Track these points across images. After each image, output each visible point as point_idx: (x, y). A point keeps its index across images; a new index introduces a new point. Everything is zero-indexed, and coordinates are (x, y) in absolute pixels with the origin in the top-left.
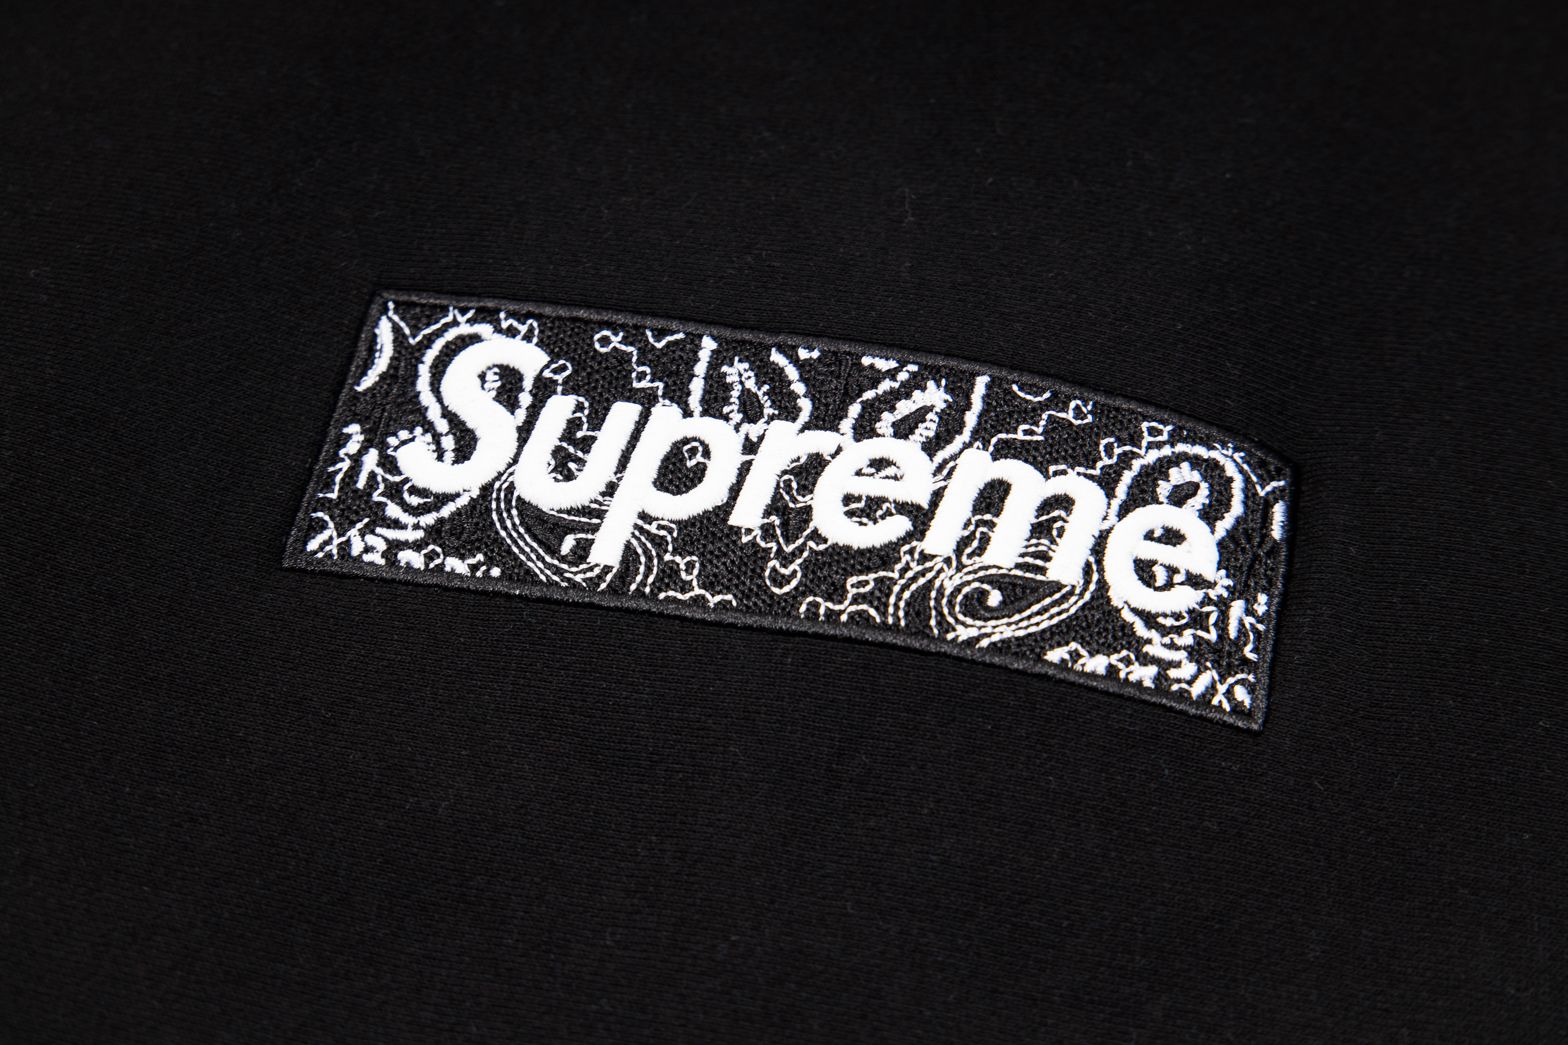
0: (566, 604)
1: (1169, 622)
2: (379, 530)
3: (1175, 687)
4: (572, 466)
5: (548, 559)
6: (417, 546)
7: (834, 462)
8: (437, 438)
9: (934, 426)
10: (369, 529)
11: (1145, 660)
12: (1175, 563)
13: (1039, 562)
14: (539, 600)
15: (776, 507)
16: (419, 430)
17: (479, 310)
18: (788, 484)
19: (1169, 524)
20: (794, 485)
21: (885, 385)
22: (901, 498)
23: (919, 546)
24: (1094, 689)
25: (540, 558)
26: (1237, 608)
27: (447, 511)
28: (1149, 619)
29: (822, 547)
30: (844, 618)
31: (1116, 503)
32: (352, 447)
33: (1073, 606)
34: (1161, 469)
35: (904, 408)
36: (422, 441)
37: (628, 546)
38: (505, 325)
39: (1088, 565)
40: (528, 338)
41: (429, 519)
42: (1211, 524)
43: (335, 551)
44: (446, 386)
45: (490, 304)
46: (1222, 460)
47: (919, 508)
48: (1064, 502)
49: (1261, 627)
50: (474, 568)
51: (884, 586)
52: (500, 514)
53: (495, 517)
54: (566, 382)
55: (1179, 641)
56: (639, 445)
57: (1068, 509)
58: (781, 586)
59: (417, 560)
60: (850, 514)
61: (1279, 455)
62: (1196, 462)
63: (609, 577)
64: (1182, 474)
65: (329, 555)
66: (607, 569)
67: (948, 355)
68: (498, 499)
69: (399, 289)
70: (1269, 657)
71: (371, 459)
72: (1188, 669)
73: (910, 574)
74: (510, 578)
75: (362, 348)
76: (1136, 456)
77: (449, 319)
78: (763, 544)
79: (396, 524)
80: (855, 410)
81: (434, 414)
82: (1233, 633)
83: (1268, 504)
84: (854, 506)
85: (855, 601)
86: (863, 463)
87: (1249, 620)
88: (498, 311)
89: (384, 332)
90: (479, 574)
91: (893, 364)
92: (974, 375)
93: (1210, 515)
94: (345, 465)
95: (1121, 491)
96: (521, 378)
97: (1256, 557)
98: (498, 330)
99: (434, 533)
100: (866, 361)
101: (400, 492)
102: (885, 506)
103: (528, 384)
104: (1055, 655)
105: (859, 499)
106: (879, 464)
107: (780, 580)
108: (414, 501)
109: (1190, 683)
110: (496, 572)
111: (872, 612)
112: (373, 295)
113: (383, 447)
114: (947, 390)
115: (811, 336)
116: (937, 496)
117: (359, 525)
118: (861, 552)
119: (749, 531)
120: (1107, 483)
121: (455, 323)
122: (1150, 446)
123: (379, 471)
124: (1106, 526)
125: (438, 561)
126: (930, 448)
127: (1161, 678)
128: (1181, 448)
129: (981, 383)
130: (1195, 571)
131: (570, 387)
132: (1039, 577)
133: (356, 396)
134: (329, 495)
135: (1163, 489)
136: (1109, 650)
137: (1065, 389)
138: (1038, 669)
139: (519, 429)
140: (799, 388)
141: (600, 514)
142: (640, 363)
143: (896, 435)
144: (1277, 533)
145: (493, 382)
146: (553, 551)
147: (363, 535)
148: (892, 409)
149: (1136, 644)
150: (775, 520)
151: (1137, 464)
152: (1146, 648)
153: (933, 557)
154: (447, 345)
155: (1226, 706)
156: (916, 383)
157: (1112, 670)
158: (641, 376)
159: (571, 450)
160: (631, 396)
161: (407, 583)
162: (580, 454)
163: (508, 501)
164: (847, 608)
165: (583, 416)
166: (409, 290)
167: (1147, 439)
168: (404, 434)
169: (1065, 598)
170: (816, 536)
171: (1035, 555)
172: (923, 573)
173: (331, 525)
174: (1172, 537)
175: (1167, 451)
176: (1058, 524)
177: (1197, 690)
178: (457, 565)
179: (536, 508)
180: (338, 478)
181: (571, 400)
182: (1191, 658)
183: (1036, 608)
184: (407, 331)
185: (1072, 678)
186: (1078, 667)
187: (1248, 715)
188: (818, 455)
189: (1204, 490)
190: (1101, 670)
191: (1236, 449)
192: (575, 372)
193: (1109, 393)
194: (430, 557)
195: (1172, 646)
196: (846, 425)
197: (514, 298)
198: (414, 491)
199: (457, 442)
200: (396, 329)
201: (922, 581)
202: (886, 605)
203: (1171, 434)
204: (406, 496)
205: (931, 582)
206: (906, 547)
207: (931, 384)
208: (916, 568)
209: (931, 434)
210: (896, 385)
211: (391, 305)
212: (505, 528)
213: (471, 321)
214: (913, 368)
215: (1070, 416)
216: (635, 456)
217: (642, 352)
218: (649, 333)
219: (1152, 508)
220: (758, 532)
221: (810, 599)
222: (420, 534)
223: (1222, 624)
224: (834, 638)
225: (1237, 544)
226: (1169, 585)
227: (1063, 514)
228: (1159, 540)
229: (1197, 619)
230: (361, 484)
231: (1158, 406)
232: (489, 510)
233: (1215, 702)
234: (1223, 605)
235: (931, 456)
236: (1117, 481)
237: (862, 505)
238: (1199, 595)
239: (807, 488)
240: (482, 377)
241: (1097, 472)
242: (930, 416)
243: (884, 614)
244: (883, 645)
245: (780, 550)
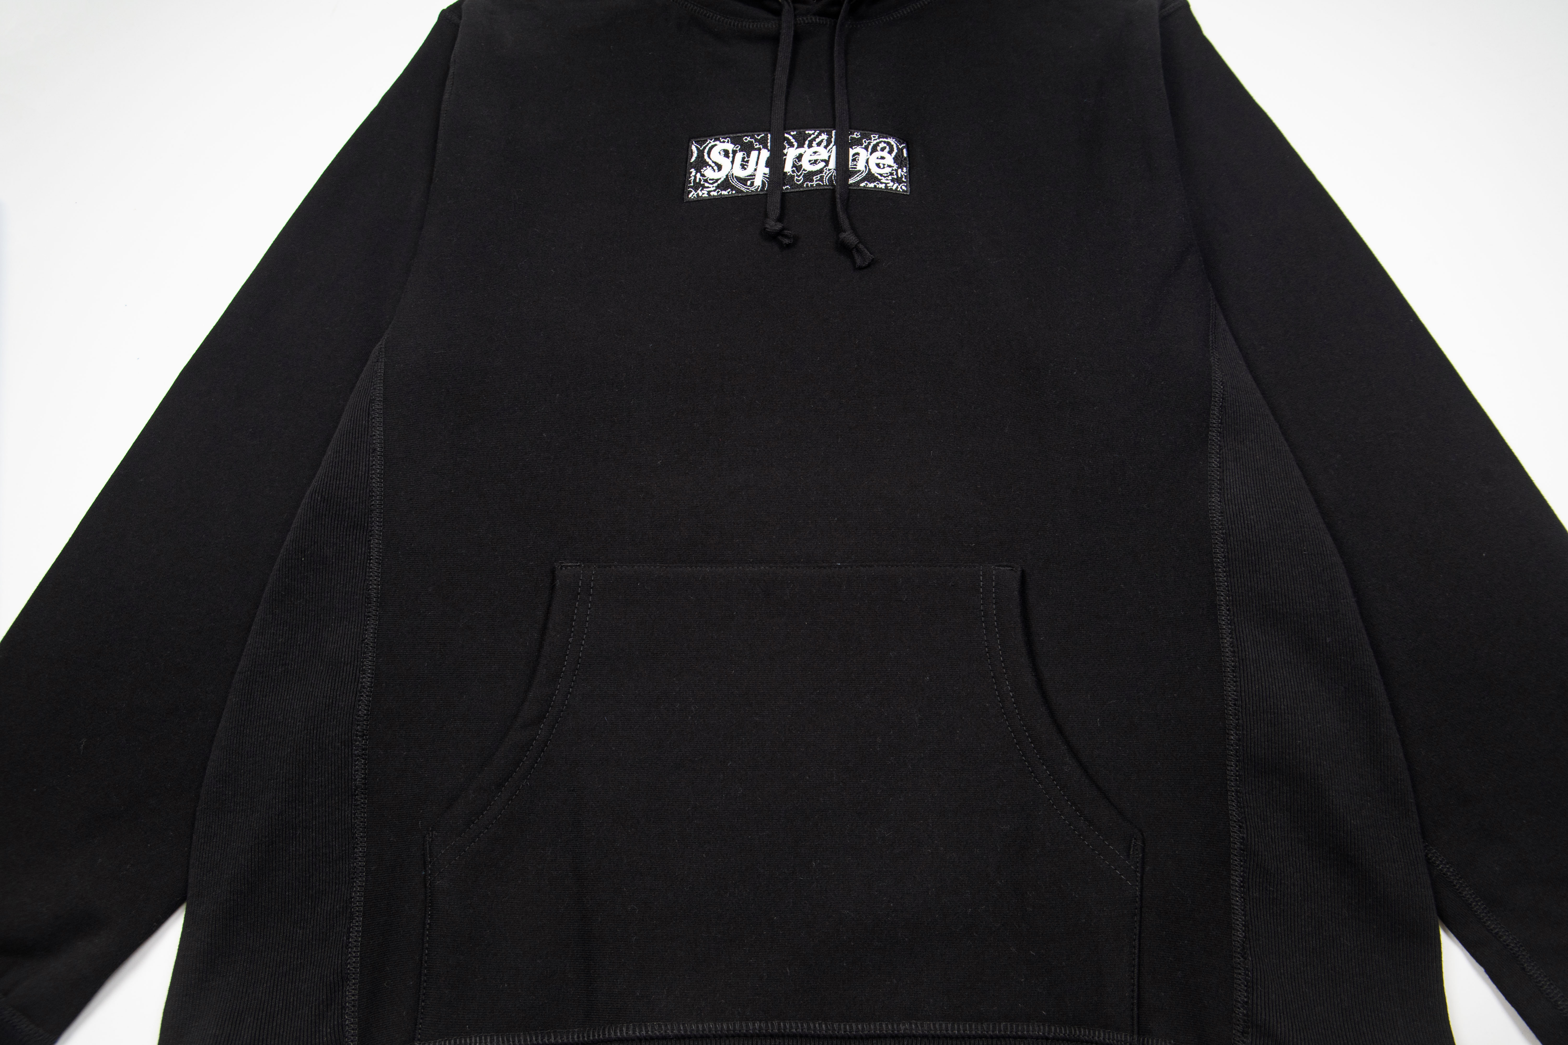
0: (752, 195)
1: (885, 175)
2: (704, 189)
3: (889, 188)
4: (745, 167)
5: (745, 187)
6: (714, 191)
7: (804, 154)
8: (713, 168)
9: (826, 143)
10: (702, 190)
11: (882, 183)
12: (884, 163)
13: (855, 167)
14: (745, 196)
15: (794, 166)
16: (708, 167)
17: (715, 139)
18: (795, 160)
19: (882, 156)
20: (797, 161)
21: (813, 136)
22: (821, 159)
23: (828, 168)
24: (872, 190)
25: (743, 187)
26: (900, 171)
27: (719, 182)
28: (881, 175)
29: (806, 172)
30: (814, 185)
31: (869, 152)
32: (693, 174)
33: (864, 174)
34: (877, 144)
35: (818, 140)
36: (709, 169)
37: (763, 181)
38: (722, 141)
39: (866, 166)
40: (728, 142)
41: (716, 185)
42: (891, 154)
43: (696, 196)
44: (711, 156)
45: (717, 137)
46: (890, 141)
47: (826, 160)
48: (858, 154)
49: (906, 174)
50: (729, 192)
51: (822, 177)
52: (731, 180)
53: (731, 181)
54: (739, 150)
55: (888, 179)
56: (759, 159)
57: (859, 155)
58: (799, 182)
59: (715, 194)
60: (811, 164)
61: (902, 139)
62: (885, 142)
63: (760, 188)
64: (882, 145)
65: (695, 197)
66: (759, 186)
67: (825, 128)
68: (730, 177)
69: (695, 138)
70: (908, 180)
71: (698, 175)
72: (891, 184)
73: (827, 174)
74: (738, 193)
75: (690, 153)
76: (871, 142)
77: (708, 142)
78: (793, 174)
79: (708, 187)
80: (807, 142)
81: (710, 163)
82: (900, 176)
83: (902, 150)
84: (811, 162)
85: (816, 181)
86: (811, 153)
87: (902, 173)
88: (719, 138)
89: (694, 148)
90: (730, 193)
91: (813, 132)
92: (832, 131)
93: (890, 152)
94: (693, 178)
95: (870, 150)
96: (729, 151)
97: (902, 160)
98: (721, 142)
99: (718, 187)
100: (807, 132)
101: (707, 181)
102: (818, 161)
103: (731, 152)
104: (862, 185)
105: (812, 161)
106: (815, 153)
107: (798, 181)
108: (711, 182)
109: (892, 186)
110: (734, 192)
111: (821, 183)
112: (689, 141)
113: (700, 172)
114: (827, 135)
115: (793, 129)
116: (829, 157)
117: (700, 189)
118: (815, 171)
119: (789, 172)
120: (866, 148)
121: (710, 143)
122: (874, 140)
123: (701, 178)
124: (868, 157)
125: (720, 193)
126: (826, 147)
127: (886, 187)
128: (881, 140)
129: (834, 132)
130: (889, 164)
131: (741, 150)
132: (855, 170)
133: (691, 163)
134: (691, 185)
135: (879, 148)
136: (874, 182)
137: (853, 131)
138: (859, 188)
139: (731, 162)
140: (793, 140)
141: (755, 175)
142: (755, 142)
143: (818, 146)
144: (905, 155)
145: (722, 153)
146: (746, 185)
147: (701, 191)
148: (815, 141)
149: (879, 180)
150: (794, 169)
151: (872, 144)
152: (881, 181)
153: (831, 169)
154: (710, 148)
155: (901, 190)
156: (819, 134)
157: (875, 186)
158: (756, 145)
159: (744, 163)
160: (756, 149)
161: (714, 199)
162: (747, 164)
163: (733, 177)
164: (815, 183)
165: (745, 156)
166: (697, 138)
167: (873, 139)
168: (705, 168)
169: (862, 173)
170: (804, 170)
171: (854, 165)
172: (830, 173)
173: (693, 191)
174: (882, 158)
175: (878, 141)
176: (857, 158)
177: (894, 188)
178: (724, 193)
179: (739, 177)
180: (692, 181)
181: (742, 153)
182: (891, 182)
183: (856, 176)
184: (699, 147)
185: (867, 189)
186: (868, 186)
187: (906, 191)
188: (801, 154)
189: (888, 147)
190: (873, 186)
191: (893, 139)
192: (741, 147)
193: (863, 130)
194: (718, 192)
195: (887, 180)
196: (806, 146)
197: (723, 134)
198: (710, 180)
199: (717, 167)
200: (696, 147)
201: (830, 175)
202: (823, 181)
203: (878, 137)
204: (709, 181)
205: (832, 174)
206: (825, 168)
207: (822, 134)
208: (828, 172)
209: (825, 144)
210: (815, 136)
211: (694, 142)
212: (733, 183)
213: (714, 142)
214: (818, 132)
215: (855, 136)
216: (759, 162)
217: (755, 140)
218: (756, 136)
219: (877, 152)
220: (791, 172)
221: (806, 183)
222: (714, 188)
223: (897, 174)
224: (813, 190)
225: (897, 158)
226: (884, 168)
227: (858, 156)
228: (880, 159)
229: (891, 174)
230: (698, 181)
231: (874, 132)
232: (729, 180)
233: (898, 190)
234: (896, 170)
235: (826, 149)
236: (868, 148)
237: (813, 161)
238: (891, 169)
239: (800, 161)
240: (720, 153)
241: (863, 147)
242: (824, 141)
243: (823, 183)
244: (824, 189)
245: (797, 175)
